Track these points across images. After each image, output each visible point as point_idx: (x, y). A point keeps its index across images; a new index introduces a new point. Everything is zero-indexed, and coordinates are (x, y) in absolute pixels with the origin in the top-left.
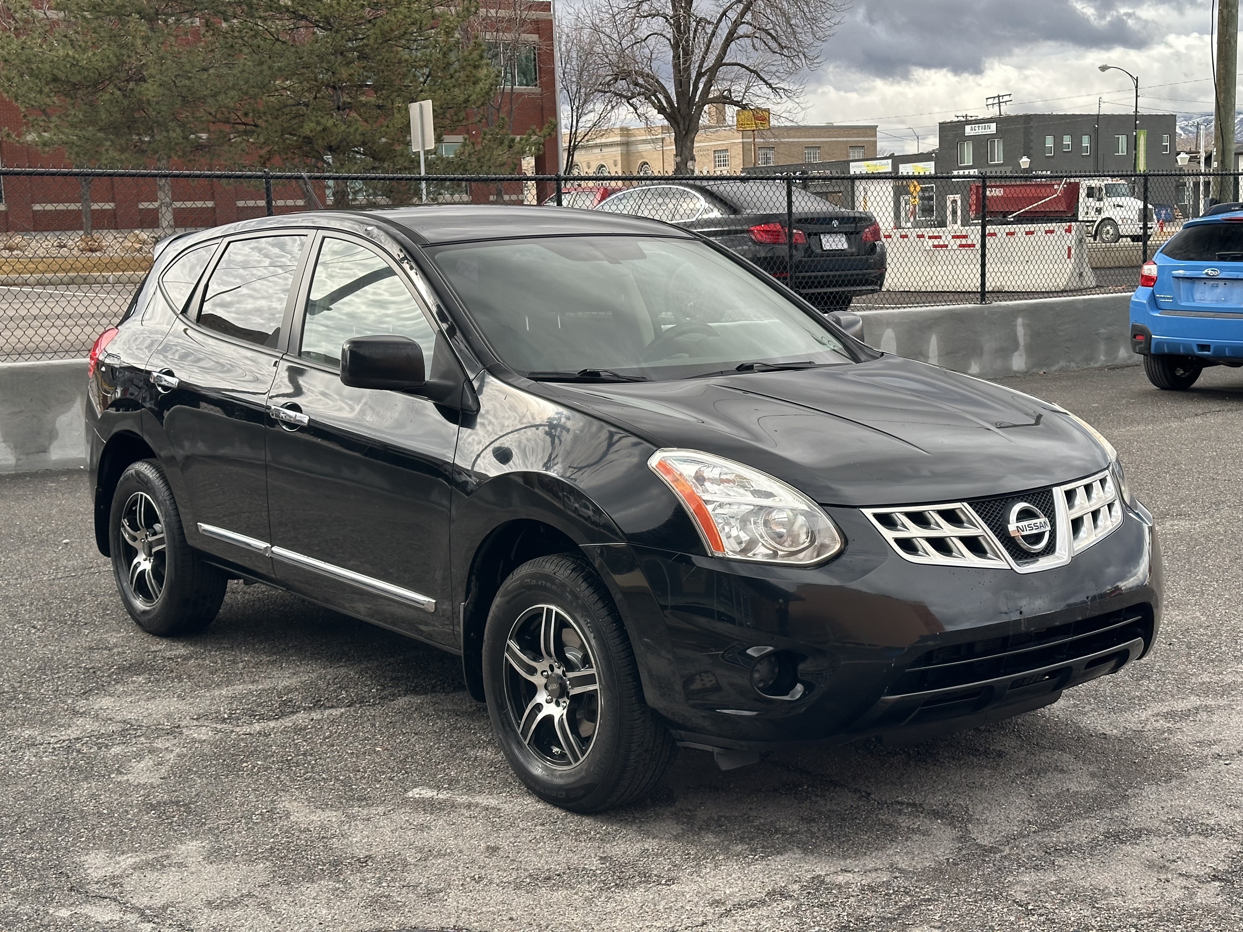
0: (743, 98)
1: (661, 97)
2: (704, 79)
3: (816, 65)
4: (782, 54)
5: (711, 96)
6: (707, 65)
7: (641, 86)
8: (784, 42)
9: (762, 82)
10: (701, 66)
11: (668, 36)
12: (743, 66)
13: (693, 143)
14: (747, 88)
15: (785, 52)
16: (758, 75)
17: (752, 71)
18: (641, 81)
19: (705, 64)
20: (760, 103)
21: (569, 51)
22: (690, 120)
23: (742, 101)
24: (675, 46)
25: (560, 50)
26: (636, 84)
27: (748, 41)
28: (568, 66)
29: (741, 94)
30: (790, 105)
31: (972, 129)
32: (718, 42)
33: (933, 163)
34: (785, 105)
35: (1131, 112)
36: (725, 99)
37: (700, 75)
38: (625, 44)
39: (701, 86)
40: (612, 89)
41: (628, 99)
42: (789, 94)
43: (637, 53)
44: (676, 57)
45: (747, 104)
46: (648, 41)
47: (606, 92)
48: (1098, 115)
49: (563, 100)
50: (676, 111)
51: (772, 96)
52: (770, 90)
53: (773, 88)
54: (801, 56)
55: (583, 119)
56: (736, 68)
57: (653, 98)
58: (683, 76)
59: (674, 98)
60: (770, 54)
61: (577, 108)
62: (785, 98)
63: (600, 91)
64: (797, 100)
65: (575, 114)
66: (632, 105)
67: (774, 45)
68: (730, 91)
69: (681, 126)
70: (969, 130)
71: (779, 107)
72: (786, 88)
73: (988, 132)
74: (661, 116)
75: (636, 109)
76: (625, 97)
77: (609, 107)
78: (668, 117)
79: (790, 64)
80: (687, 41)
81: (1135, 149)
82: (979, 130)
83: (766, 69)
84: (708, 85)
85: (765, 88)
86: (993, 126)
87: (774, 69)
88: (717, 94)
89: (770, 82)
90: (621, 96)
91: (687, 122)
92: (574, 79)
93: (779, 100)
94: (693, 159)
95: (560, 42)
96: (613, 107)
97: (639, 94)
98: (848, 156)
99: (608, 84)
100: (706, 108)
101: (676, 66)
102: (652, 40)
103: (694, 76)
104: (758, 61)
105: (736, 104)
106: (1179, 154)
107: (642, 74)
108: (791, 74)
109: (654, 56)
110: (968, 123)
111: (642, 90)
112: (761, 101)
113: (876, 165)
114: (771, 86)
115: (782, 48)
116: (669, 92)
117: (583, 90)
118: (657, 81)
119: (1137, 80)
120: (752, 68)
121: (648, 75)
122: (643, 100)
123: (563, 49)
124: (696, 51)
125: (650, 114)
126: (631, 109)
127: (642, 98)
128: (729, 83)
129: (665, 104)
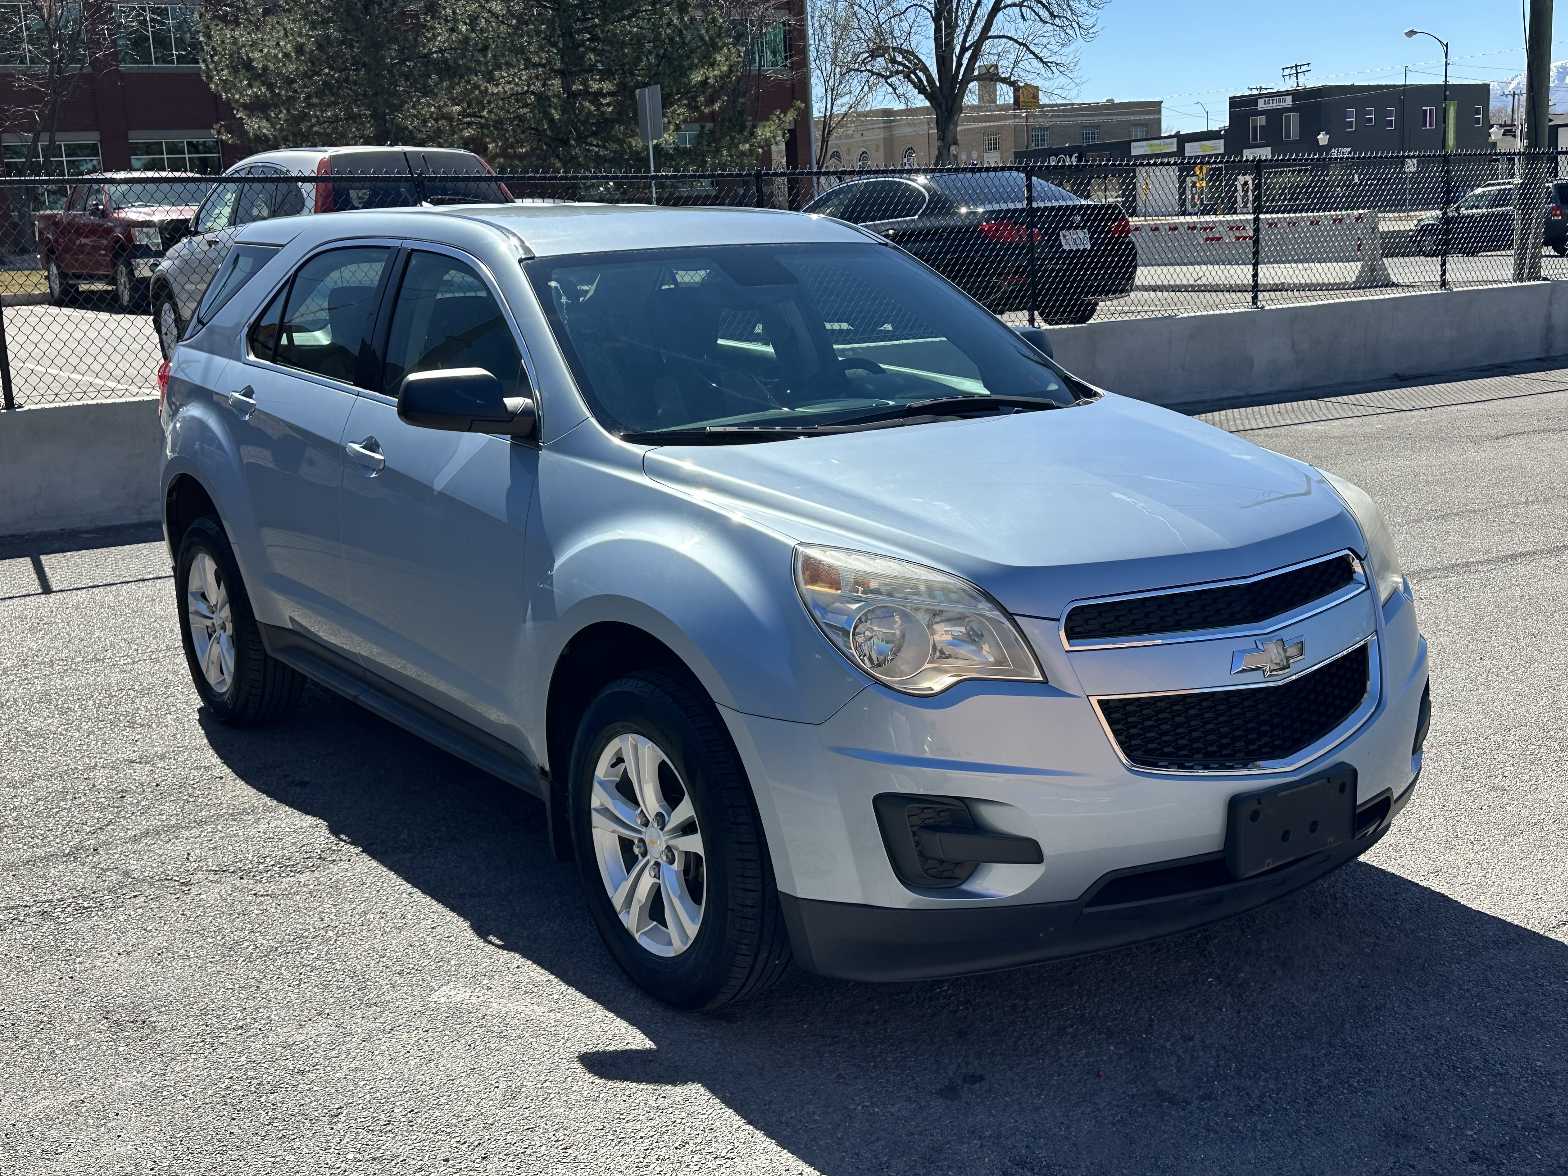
0: (1011, 74)
1: (920, 74)
2: (968, 55)
3: (1090, 35)
4: (1053, 24)
5: (976, 73)
6: (971, 39)
7: (900, 63)
8: (1056, 11)
9: (1031, 56)
10: (965, 40)
11: (929, 7)
12: (1010, 39)
13: (956, 126)
14: (1016, 62)
15: (1057, 21)
16: (1028, 49)
17: (1020, 44)
18: (900, 58)
19: (969, 39)
20: (1030, 79)
21: (822, 27)
22: (954, 101)
23: (1010, 77)
24: (936, 19)
25: (813, 25)
26: (893, 61)
27: (1016, 10)
28: (821, 44)
29: (1009, 70)
30: (1063, 80)
31: (1265, 103)
32: (984, 12)
33: (1222, 141)
34: (1057, 81)
35: (1441, 82)
36: (991, 77)
37: (964, 50)
38: (882, 17)
39: (965, 62)
40: (869, 67)
41: (886, 78)
42: (1062, 69)
43: (896, 27)
44: (938, 30)
45: (1015, 81)
46: (908, 14)
47: (862, 71)
48: (1405, 86)
49: (816, 81)
50: (938, 90)
51: (1043, 71)
52: (1041, 65)
53: (1044, 62)
54: (1075, 26)
55: (839, 102)
56: (1004, 40)
57: (913, 76)
58: (944, 51)
59: (935, 75)
60: (1041, 23)
61: (832, 90)
62: (1057, 73)
63: (858, 70)
64: (1070, 75)
65: (829, 96)
66: (890, 85)
67: (1045, 14)
68: (996, 67)
69: (944, 107)
70: (1261, 105)
71: (1052, 82)
72: (1059, 62)
73: (1283, 105)
74: (922, 97)
75: (895, 89)
76: (883, 76)
77: (866, 88)
78: (928, 97)
79: (1063, 35)
80: (950, 12)
81: (1444, 122)
82: (1274, 105)
83: (1035, 41)
84: (973, 59)
85: (1035, 62)
86: (1289, 99)
87: (1045, 41)
88: (984, 71)
89: (1040, 55)
90: (879, 75)
91: (950, 103)
92: (828, 57)
93: (1051, 76)
94: (955, 143)
95: (812, 17)
96: (870, 88)
97: (897, 72)
98: (1130, 135)
99: (863, 61)
100: (970, 85)
101: (937, 39)
102: (911, 13)
103: (957, 50)
104: (1027, 33)
105: (1004, 81)
106: (1492, 126)
107: (901, 51)
108: (1063, 45)
109: (913, 31)
110: (1261, 96)
111: (901, 68)
112: (1030, 77)
113: (1159, 145)
114: (1041, 60)
115: (1055, 17)
116: (930, 69)
117: (838, 69)
118: (917, 58)
119: (1447, 46)
120: (1021, 40)
121: (907, 51)
122: (902, 79)
123: (817, 24)
124: (960, 23)
125: (910, 94)
126: (890, 90)
127: (901, 76)
128: (996, 57)
129: (926, 83)
